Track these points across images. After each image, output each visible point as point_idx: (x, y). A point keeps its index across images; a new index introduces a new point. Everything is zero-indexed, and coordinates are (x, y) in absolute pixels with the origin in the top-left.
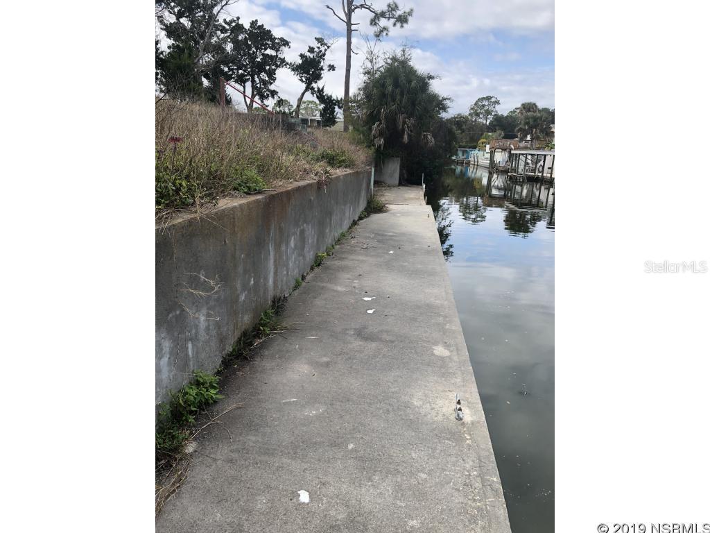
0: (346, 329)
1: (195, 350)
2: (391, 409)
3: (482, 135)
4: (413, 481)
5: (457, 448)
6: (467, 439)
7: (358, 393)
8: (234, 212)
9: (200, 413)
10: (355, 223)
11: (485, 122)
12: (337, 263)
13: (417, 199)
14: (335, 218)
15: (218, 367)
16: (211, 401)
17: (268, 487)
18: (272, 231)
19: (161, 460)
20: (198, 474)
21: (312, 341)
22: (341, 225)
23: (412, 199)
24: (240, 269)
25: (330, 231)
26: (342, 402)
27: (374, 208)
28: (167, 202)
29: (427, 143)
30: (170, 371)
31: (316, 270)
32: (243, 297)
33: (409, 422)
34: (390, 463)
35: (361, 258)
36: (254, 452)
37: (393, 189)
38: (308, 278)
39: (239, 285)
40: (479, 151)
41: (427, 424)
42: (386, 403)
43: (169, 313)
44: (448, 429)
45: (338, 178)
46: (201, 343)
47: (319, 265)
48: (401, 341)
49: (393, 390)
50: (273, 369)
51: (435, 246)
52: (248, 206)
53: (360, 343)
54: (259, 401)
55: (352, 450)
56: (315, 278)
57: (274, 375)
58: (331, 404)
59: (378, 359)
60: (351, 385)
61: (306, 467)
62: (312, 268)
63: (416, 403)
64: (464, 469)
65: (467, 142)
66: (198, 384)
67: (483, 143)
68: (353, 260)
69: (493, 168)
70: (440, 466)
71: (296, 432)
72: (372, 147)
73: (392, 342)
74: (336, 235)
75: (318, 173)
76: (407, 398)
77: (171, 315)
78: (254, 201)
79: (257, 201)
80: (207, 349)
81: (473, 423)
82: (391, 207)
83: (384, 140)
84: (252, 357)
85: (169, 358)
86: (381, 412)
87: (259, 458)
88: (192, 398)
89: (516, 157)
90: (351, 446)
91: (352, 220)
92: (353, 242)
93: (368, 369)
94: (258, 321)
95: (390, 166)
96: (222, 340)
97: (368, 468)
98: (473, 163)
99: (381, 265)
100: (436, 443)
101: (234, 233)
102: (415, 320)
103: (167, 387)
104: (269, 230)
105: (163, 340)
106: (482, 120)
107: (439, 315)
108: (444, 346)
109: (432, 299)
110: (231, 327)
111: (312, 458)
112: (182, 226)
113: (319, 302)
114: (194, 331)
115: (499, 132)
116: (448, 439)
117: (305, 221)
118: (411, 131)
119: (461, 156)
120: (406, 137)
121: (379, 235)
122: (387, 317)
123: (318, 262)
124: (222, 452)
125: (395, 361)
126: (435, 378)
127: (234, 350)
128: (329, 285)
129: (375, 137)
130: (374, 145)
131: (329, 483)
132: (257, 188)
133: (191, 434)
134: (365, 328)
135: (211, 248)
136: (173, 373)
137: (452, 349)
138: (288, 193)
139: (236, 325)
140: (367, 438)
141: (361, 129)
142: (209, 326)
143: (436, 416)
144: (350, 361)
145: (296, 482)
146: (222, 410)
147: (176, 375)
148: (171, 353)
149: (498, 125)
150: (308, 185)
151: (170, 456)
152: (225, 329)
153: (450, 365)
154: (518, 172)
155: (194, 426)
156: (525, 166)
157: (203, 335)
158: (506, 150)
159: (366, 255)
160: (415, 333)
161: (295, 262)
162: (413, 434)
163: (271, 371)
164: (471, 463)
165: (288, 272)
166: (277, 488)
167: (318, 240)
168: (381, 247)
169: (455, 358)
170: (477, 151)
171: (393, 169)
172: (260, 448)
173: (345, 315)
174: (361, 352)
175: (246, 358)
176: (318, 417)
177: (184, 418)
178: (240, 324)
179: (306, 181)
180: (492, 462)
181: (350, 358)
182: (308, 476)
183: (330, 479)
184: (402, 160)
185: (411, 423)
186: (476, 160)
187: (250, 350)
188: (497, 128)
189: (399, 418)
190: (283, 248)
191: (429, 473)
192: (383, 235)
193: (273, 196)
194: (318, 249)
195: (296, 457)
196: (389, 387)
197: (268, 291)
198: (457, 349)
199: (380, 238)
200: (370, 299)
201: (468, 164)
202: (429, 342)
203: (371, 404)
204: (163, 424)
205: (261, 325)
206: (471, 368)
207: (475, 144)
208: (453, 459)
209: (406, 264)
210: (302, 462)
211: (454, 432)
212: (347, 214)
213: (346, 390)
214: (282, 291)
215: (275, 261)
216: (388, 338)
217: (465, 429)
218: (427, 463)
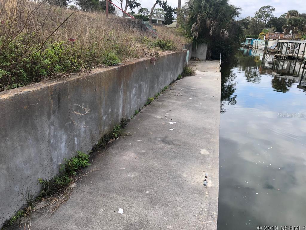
0: (157, 138)
1: (78, 141)
2: (171, 177)
3: (262, 30)
4: (174, 210)
5: (200, 198)
6: (206, 194)
7: (156, 169)
8: (101, 75)
9: (79, 171)
10: (174, 81)
11: (264, 22)
12: (159, 103)
13: (215, 68)
14: (161, 79)
15: (90, 151)
16: (84, 166)
17: (105, 205)
18: (122, 85)
19: (60, 189)
20: (75, 197)
21: (138, 142)
22: (165, 83)
23: (212, 68)
24: (104, 104)
25: (158, 86)
26: (147, 172)
27: (187, 73)
28: (67, 70)
29: (224, 35)
30: (66, 150)
31: (147, 106)
32: (104, 118)
33: (179, 184)
34: (165, 201)
35: (173, 101)
36: (101, 190)
37: (202, 62)
38: (142, 110)
39: (102, 112)
40: (259, 40)
41: (188, 186)
42: (169, 174)
43: (66, 123)
44: (198, 189)
45: (164, 57)
46: (81, 138)
47: (149, 104)
48: (185, 146)
49: (174, 168)
50: (116, 154)
51: (217, 96)
52: (109, 72)
53: (163, 145)
54: (107, 168)
55: (148, 194)
56: (146, 111)
57: (116, 157)
58: (142, 172)
59: (170, 153)
60: (154, 164)
61: (124, 199)
62: (145, 105)
63: (184, 176)
64: (200, 207)
65: (252, 34)
66: (79, 157)
67: (262, 35)
68: (169, 102)
69: (267, 51)
70: (189, 205)
71: (123, 183)
72: (191, 38)
73: (179, 145)
74: (161, 88)
75: (152, 54)
76: (180, 173)
77: (67, 124)
78: (112, 69)
79: (114, 70)
80: (85, 141)
81: (211, 188)
82: (197, 72)
83: (199, 33)
84: (108, 147)
85: (65, 144)
86: (166, 178)
87: (103, 193)
88: (75, 163)
89: (282, 44)
90: (147, 192)
91: (172, 80)
92: (171, 92)
93: (164, 158)
94: (112, 131)
95: (201, 48)
96: (92, 138)
97: (153, 202)
98: (255, 47)
99: (183, 106)
100: (190, 195)
101: (100, 86)
102: (195, 135)
103: (64, 157)
104: (120, 84)
105: (63, 135)
106: (263, 21)
107: (208, 133)
108: (207, 149)
109: (207, 125)
110: (98, 132)
111: (128, 195)
112: (73, 82)
113: (146, 123)
114: (78, 132)
115: (273, 28)
116: (196, 193)
117: (142, 80)
118: (215, 28)
119: (247, 43)
120: (211, 31)
121: (186, 88)
122: (180, 133)
123: (149, 102)
124: (86, 188)
125: (178, 155)
126: (198, 165)
127: (99, 143)
128: (153, 115)
129: (193, 32)
130: (192, 36)
131: (133, 207)
132: (115, 63)
133: (74, 179)
134: (167, 137)
135: (88, 93)
136: (67, 151)
137: (211, 151)
138: (132, 65)
139: (100, 131)
140: (156, 189)
141: (185, 27)
142: (86, 130)
143: (193, 183)
144: (156, 153)
145: (118, 205)
146: (89, 171)
147: (68, 152)
148: (66, 141)
149: (272, 24)
150: (144, 61)
151: (64, 188)
152: (95, 133)
153: (208, 159)
154: (282, 53)
155: (75, 176)
156: (287, 50)
157: (82, 134)
158: (275, 39)
159: (177, 100)
160: (193, 142)
161: (135, 101)
162: (180, 189)
163: (115, 155)
164: (205, 205)
165: (130, 107)
166: (109, 206)
167: (149, 90)
168: (186, 96)
169: (211, 156)
170: (258, 40)
171: (203, 50)
172: (104, 189)
173: (157, 130)
174: (162, 149)
175: (104, 148)
176: (134, 178)
177: (71, 172)
178: (102, 131)
179: (144, 59)
180: (216, 206)
181: (156, 152)
182: (124, 203)
183: (134, 205)
184: (208, 45)
185: (180, 184)
186: (257, 45)
187: (107, 144)
188: (272, 25)
189: (174, 182)
190: (128, 94)
191: (183, 207)
192: (188, 89)
193: (123, 67)
194: (150, 95)
195: (120, 194)
196: (173, 167)
197: (119, 116)
198: (214, 152)
199: (187, 90)
200: (173, 123)
201: (251, 47)
202: (199, 147)
203: (161, 174)
204: (61, 173)
205: (114, 132)
206: (219, 161)
207: (257, 35)
208: (197, 202)
209: (198, 106)
210: (123, 196)
211: (201, 191)
212: (169, 76)
213: (151, 166)
214: (127, 116)
215: (123, 100)
216: (178, 143)
217: (206, 190)
218: (183, 203)
